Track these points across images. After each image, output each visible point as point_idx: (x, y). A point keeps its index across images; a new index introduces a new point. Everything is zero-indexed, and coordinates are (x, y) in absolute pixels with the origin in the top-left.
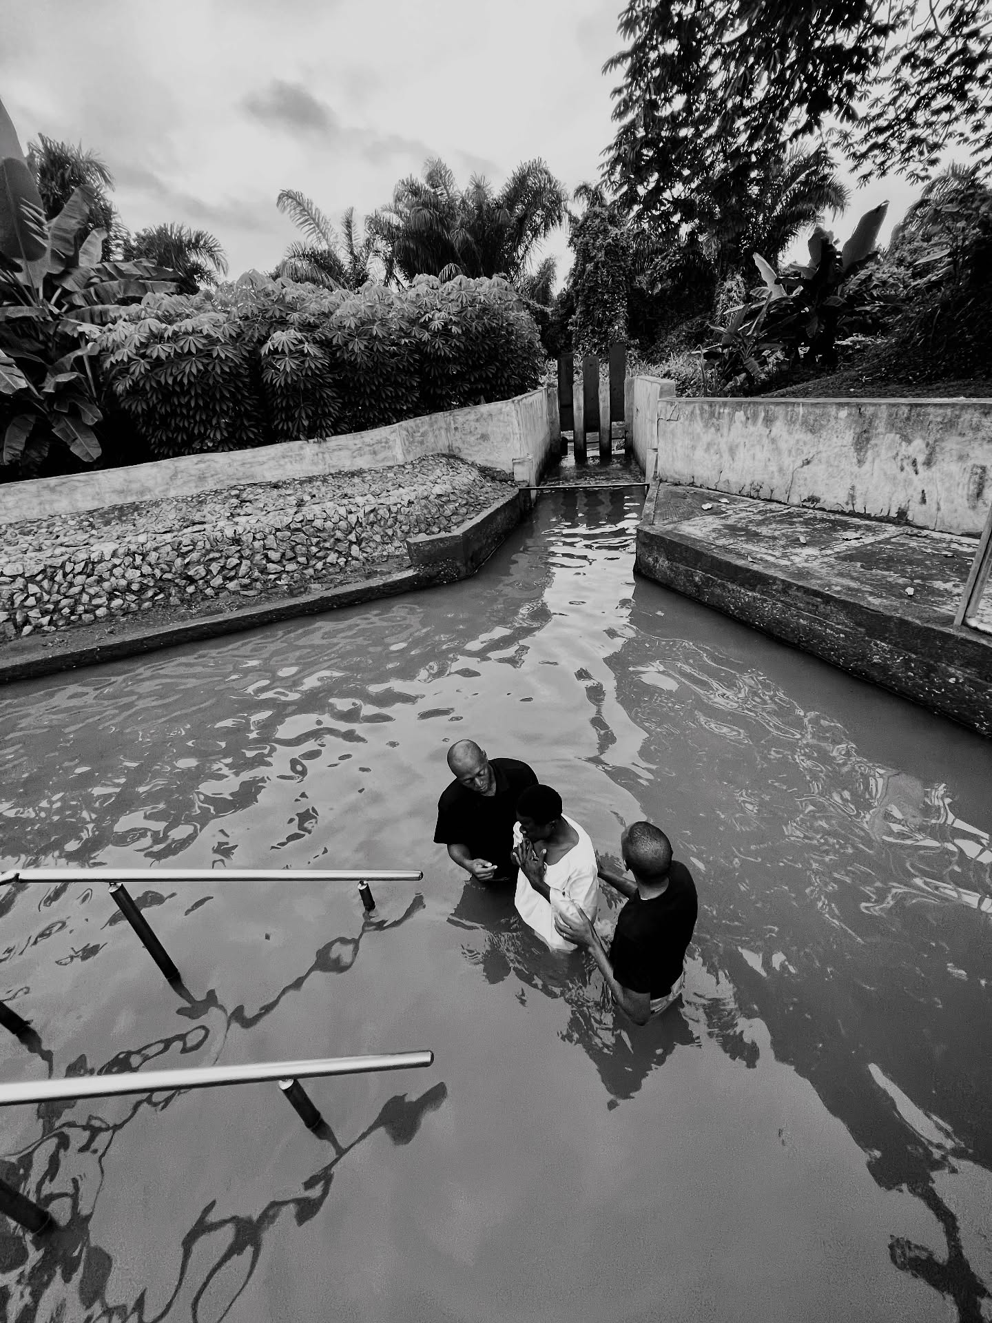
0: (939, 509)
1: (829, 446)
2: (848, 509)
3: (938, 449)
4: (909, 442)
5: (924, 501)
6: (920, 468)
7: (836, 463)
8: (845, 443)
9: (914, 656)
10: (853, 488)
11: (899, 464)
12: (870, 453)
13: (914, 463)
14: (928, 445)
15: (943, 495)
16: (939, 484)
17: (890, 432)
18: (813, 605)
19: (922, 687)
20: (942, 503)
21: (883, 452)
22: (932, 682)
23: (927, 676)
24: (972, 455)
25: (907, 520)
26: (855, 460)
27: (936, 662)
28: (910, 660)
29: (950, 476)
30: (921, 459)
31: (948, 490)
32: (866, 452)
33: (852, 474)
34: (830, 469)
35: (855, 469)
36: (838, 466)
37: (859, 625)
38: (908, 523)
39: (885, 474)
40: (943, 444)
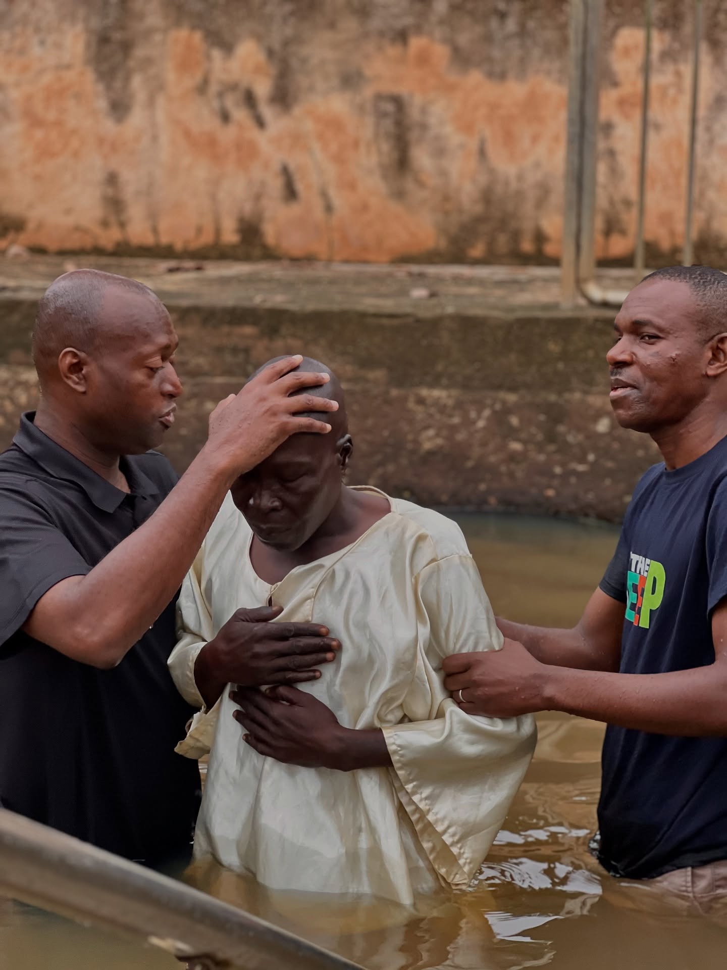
0: (329, 208)
1: (25, 69)
2: (110, 238)
3: (294, 63)
4: (228, 48)
5: (291, 193)
6: (267, 111)
7: (51, 116)
8: (66, 57)
9: (512, 398)
10: (112, 179)
11: (216, 104)
12: (137, 82)
13: (250, 99)
14: (270, 53)
15: (331, 171)
16: (316, 146)
17: (178, 23)
18: (235, 350)
19: (545, 471)
20: (333, 193)
21: (171, 76)
22: (564, 448)
23: (551, 437)
24: (368, 72)
25: (265, 247)
26: (102, 104)
27: (560, 393)
28: (507, 410)
29: (334, 124)
30: (263, 88)
31: (339, 159)
32: (127, 79)
33: (101, 141)
34: (39, 134)
35: (109, 126)
36: (58, 123)
37: (367, 363)
38: (270, 255)
39: (187, 134)
40: (305, 51)
